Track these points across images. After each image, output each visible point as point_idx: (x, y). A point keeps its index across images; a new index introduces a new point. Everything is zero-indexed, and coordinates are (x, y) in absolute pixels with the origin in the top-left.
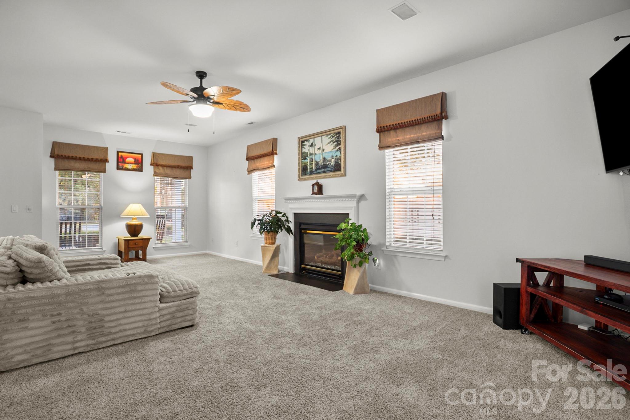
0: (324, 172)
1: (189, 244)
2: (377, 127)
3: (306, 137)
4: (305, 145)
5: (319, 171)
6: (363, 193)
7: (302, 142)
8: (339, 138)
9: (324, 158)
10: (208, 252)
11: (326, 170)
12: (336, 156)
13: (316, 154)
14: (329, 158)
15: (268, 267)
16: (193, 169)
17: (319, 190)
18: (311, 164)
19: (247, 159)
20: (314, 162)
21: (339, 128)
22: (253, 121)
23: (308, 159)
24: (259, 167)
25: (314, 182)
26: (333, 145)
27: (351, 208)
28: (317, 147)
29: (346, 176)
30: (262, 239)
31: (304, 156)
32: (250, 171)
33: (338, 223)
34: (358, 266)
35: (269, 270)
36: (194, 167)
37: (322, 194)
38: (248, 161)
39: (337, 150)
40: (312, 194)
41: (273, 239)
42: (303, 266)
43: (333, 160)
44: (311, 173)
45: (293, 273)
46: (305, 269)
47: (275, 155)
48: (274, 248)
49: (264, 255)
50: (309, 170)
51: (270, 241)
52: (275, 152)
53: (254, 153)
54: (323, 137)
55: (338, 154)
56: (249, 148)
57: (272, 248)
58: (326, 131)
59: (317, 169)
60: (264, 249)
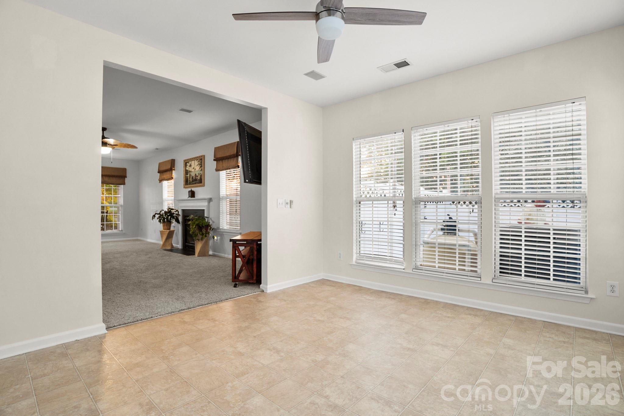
0: (195, 183)
1: (124, 232)
2: (214, 157)
3: (187, 160)
4: (187, 165)
5: (193, 183)
6: (211, 197)
7: (186, 163)
8: (201, 162)
9: (196, 175)
10: (139, 238)
11: (196, 182)
12: (201, 174)
13: (192, 171)
14: (197, 175)
15: (164, 245)
16: (126, 177)
17: (192, 194)
18: (190, 178)
19: (158, 172)
20: (191, 177)
21: (201, 156)
22: (158, 148)
23: (189, 174)
24: (165, 178)
25: (190, 189)
26: (199, 167)
27: (204, 206)
28: (192, 167)
29: (204, 186)
30: (160, 226)
31: (187, 172)
32: (161, 181)
33: (189, 215)
34: (201, 240)
35: (165, 247)
36: (127, 176)
37: (195, 197)
38: (159, 174)
39: (201, 170)
40: (188, 197)
41: (168, 226)
42: (186, 244)
43: (199, 176)
44: (190, 184)
45: (181, 249)
46: (188, 246)
47: (173, 171)
48: (168, 232)
49: (162, 236)
50: (189, 182)
51: (166, 228)
52: (173, 168)
53: (162, 169)
54: (195, 161)
55: (201, 172)
56: (160, 164)
57: (166, 232)
58: (196, 158)
59: (193, 181)
60: (162, 233)
